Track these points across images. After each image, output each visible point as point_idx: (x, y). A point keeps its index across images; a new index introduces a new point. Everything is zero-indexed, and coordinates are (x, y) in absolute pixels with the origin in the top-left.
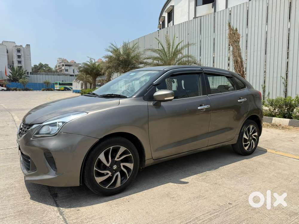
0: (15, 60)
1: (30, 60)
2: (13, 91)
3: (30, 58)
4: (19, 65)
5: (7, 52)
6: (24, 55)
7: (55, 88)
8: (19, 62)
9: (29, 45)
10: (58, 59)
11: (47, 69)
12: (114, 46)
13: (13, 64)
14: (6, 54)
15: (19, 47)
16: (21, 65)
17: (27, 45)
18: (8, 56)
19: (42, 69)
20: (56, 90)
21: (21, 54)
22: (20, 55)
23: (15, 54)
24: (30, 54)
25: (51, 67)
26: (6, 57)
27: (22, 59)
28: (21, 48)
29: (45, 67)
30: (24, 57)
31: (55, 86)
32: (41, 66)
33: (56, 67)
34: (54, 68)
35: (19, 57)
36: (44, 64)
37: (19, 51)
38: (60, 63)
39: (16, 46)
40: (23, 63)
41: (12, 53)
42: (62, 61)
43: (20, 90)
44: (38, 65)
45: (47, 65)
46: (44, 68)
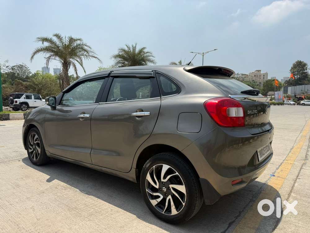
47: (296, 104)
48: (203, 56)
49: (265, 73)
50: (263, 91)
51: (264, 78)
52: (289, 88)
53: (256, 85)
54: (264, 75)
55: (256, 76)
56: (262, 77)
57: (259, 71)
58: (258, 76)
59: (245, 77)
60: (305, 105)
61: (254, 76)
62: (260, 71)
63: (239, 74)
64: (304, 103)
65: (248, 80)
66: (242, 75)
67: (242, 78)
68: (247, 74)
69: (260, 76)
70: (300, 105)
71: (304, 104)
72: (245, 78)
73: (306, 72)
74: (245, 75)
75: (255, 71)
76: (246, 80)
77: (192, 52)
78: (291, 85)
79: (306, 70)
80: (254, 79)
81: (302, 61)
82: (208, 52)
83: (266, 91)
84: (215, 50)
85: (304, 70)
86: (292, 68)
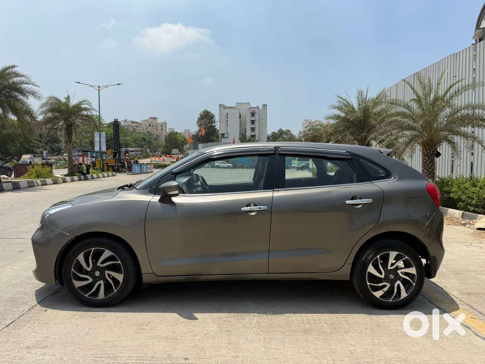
0: (249, 126)
1: (266, 126)
2: (240, 168)
3: (266, 123)
4: (253, 134)
5: (240, 117)
6: (259, 120)
7: (293, 165)
8: (253, 129)
9: (266, 105)
10: (304, 122)
11: (288, 137)
12: (343, 99)
13: (246, 132)
14: (238, 119)
15: (254, 110)
16: (255, 134)
17: (264, 105)
18: (240, 122)
19: (282, 137)
20: (293, 167)
21: (256, 118)
22: (254, 119)
23: (249, 119)
24: (266, 117)
25: (293, 134)
26: (239, 122)
27: (256, 125)
28: (257, 110)
29: (286, 134)
30: (259, 122)
31: (293, 162)
32: (281, 132)
33: (300, 133)
34: (297, 135)
35: (253, 122)
36: (284, 130)
37: (253, 114)
38: (306, 127)
39: (251, 108)
40: (257, 131)
41: (245, 118)
42: (308, 124)
43: (248, 168)
44: (277, 132)
45: (289, 131)
46: (285, 136)
47: (210, 166)
48: (99, 91)
49: (163, 123)
50: (166, 149)
51: (162, 129)
52: (199, 145)
53: (154, 139)
54: (162, 126)
55: (151, 125)
56: (159, 128)
57: (155, 119)
58: (154, 126)
59: (136, 126)
60: (220, 167)
61: (148, 125)
62: (157, 118)
63: (128, 120)
64: (218, 165)
65: (142, 131)
66: (132, 122)
67: (133, 127)
68: (138, 122)
69: (157, 126)
70: (214, 167)
71: (218, 167)
72: (137, 128)
73: (215, 126)
74: (137, 123)
75: (149, 118)
76: (139, 131)
77: (79, 83)
78: (200, 141)
79: (215, 122)
80: (150, 129)
81: (209, 111)
82: (107, 86)
83: (170, 149)
84: (119, 84)
85: (212, 123)
86: (199, 119)
